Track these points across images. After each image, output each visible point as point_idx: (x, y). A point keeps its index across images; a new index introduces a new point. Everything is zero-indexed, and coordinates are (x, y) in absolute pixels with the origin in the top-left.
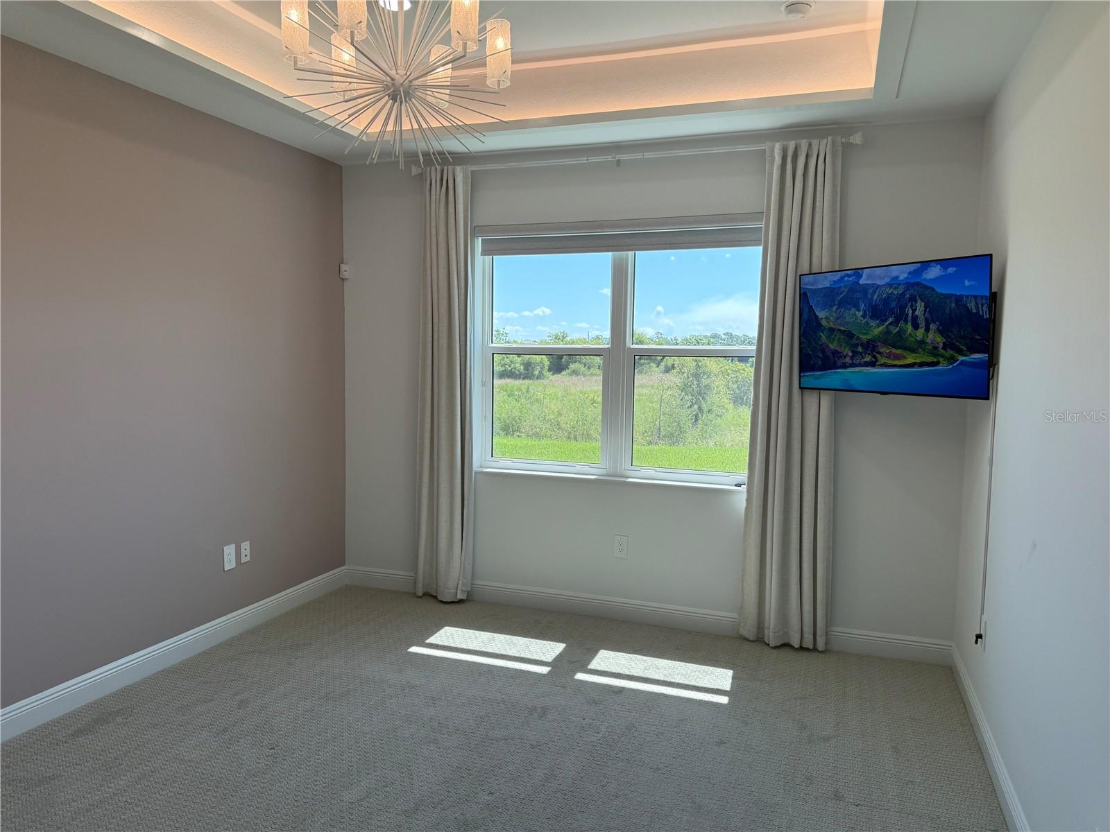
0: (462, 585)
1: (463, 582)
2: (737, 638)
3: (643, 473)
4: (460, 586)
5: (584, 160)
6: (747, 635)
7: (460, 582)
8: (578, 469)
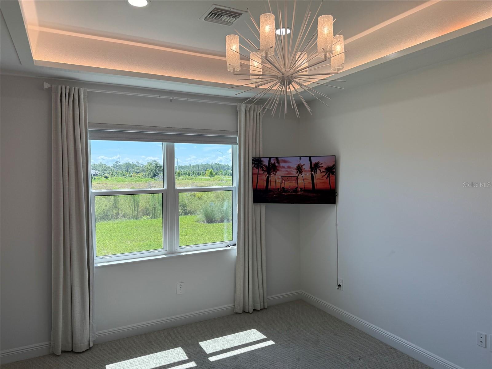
0: (92, 338)
1: (92, 336)
2: (234, 314)
3: (186, 249)
4: (91, 339)
5: (157, 96)
6: (238, 311)
7: (91, 337)
8: (153, 253)
